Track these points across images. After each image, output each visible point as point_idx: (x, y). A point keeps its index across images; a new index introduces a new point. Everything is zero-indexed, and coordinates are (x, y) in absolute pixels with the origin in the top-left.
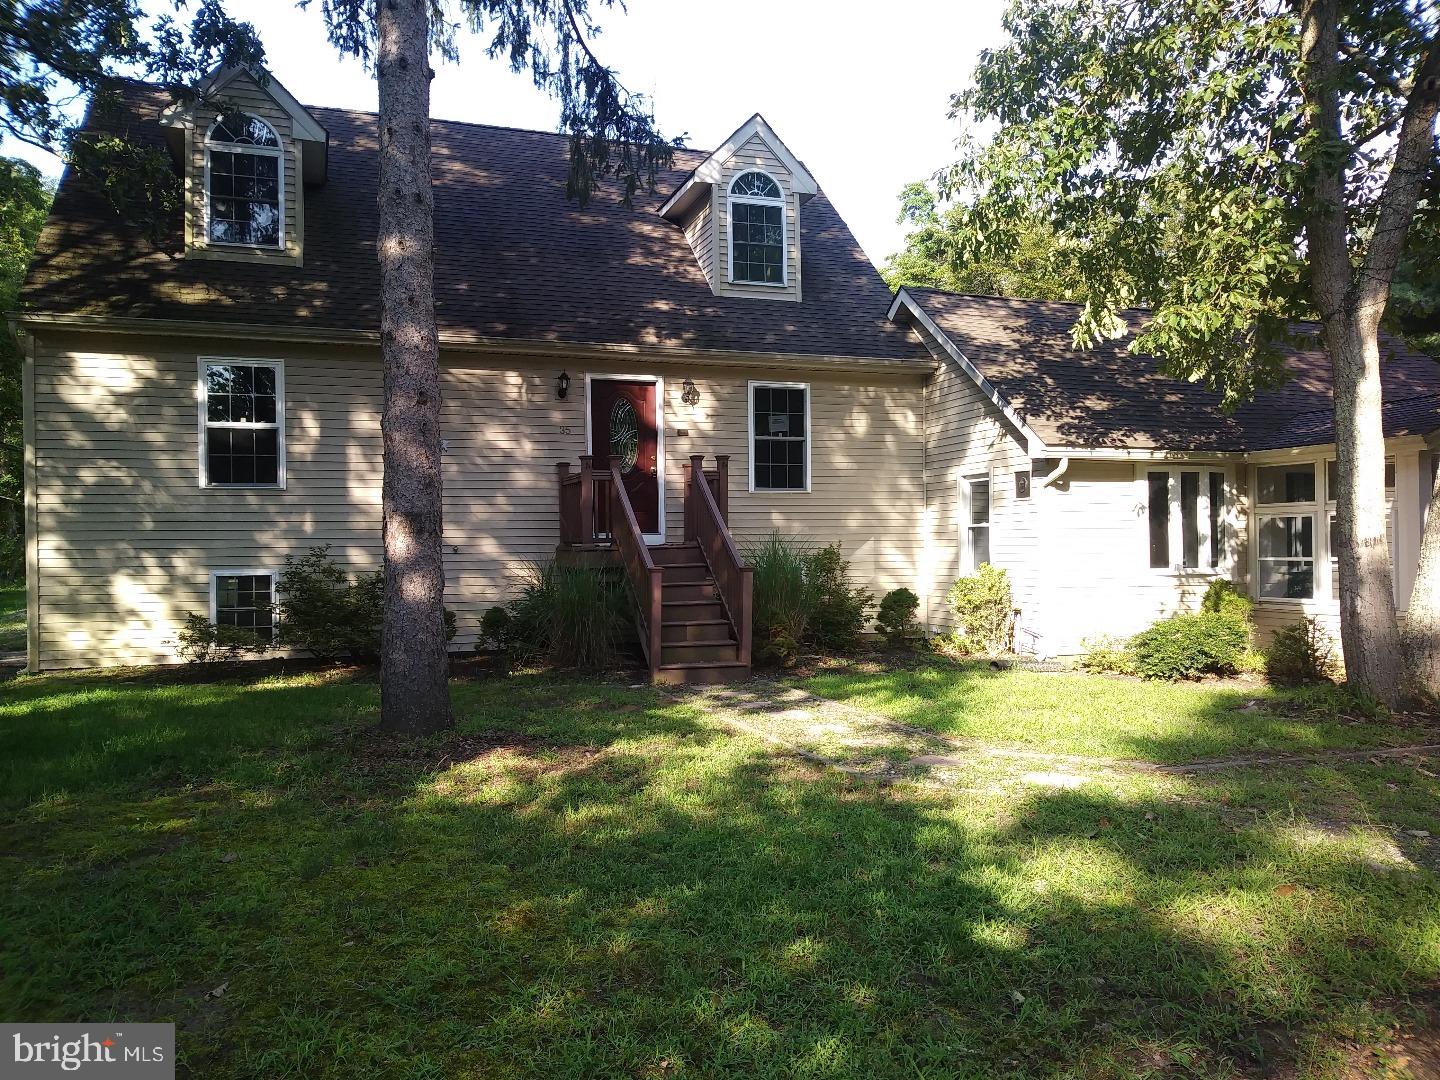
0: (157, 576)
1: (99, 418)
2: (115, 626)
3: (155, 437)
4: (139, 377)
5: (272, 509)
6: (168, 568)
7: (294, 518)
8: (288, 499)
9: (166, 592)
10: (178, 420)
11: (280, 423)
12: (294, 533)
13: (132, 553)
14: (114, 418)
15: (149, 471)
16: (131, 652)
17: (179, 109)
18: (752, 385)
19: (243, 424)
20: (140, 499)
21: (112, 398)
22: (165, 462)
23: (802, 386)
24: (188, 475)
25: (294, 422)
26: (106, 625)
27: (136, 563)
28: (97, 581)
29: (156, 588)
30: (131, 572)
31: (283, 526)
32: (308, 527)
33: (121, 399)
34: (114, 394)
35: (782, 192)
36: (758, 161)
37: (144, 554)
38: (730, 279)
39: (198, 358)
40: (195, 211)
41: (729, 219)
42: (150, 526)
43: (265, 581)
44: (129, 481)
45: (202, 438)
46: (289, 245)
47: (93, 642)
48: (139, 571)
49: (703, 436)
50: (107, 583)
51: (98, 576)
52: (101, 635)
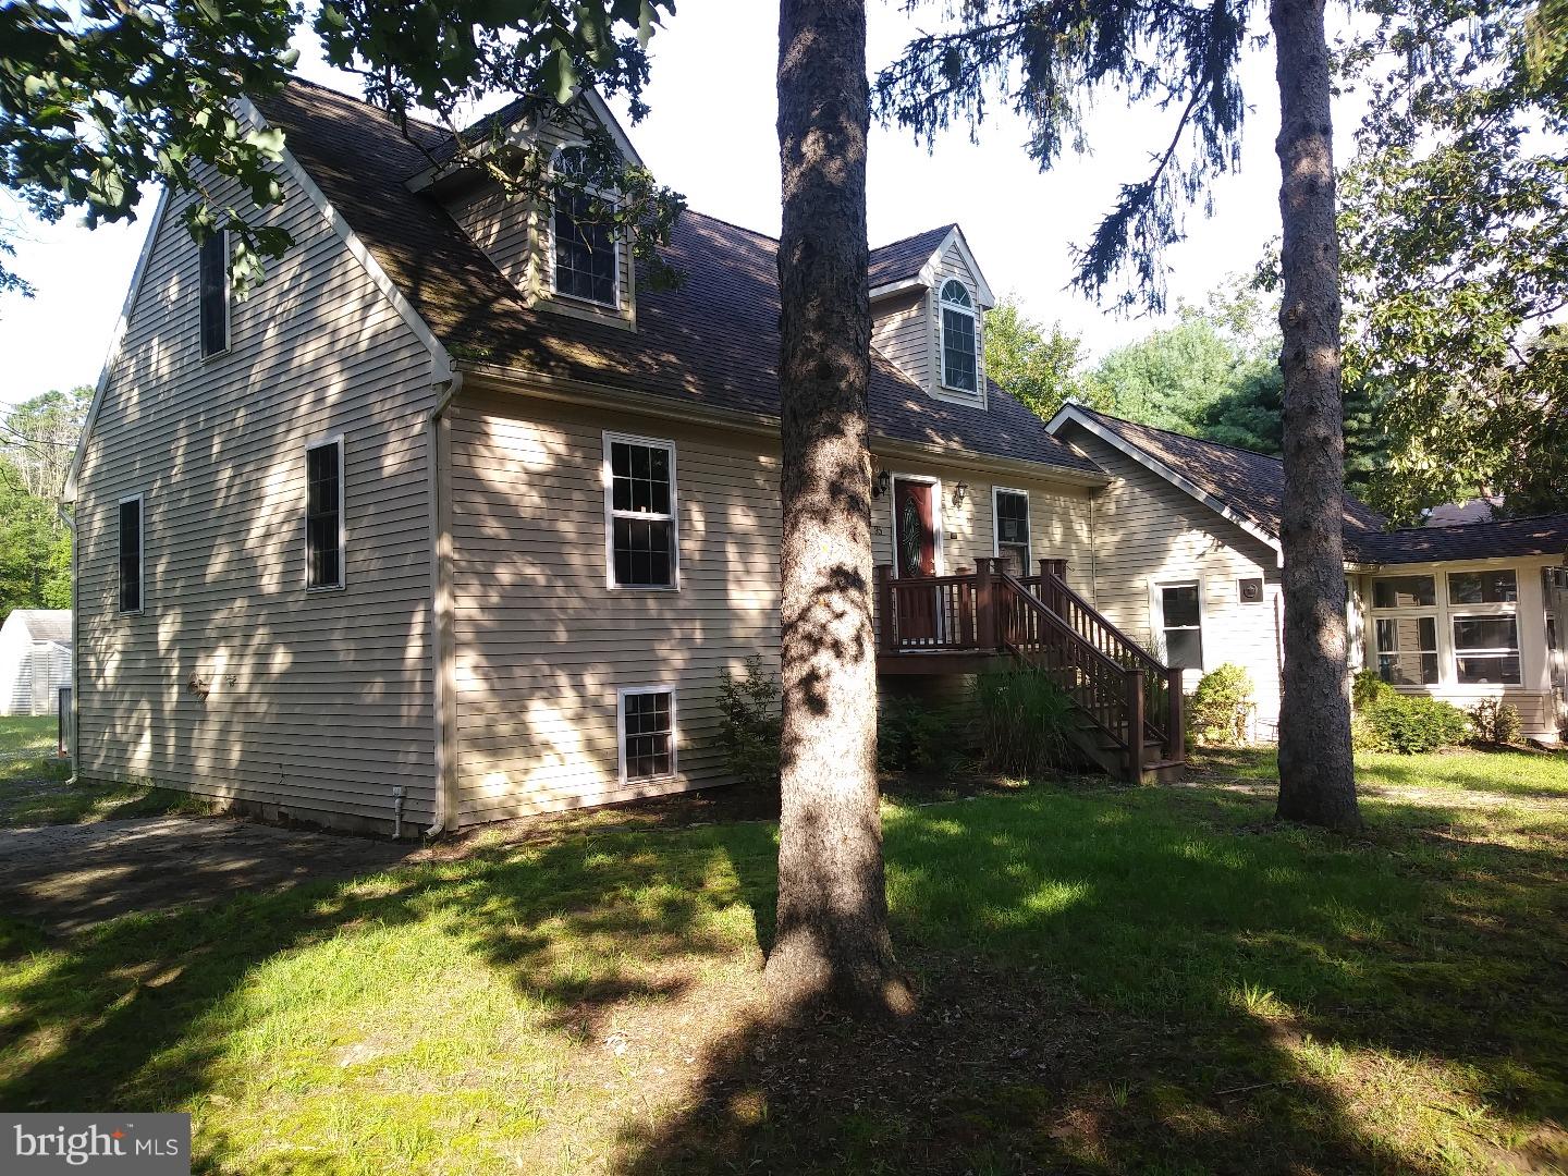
0: (569, 698)
1: (514, 500)
2: (533, 764)
3: (567, 528)
4: (551, 453)
5: (668, 615)
6: (579, 687)
7: (687, 625)
8: (682, 604)
9: (579, 718)
10: (585, 507)
11: (674, 515)
12: (687, 641)
13: (547, 671)
14: (527, 501)
15: (560, 569)
16: (546, 796)
17: (526, 128)
18: (995, 489)
19: (642, 515)
20: (553, 603)
21: (524, 476)
22: (576, 559)
23: (1025, 493)
24: (597, 575)
25: (685, 516)
26: (521, 764)
27: (550, 682)
28: (514, 706)
29: (569, 713)
30: (545, 694)
31: (678, 634)
32: (698, 635)
33: (535, 479)
34: (527, 472)
35: (973, 303)
36: (956, 270)
37: (559, 672)
38: (944, 384)
39: (604, 432)
40: (541, 252)
41: (941, 325)
42: (562, 636)
43: (663, 699)
44: (542, 580)
45: (609, 530)
46: (623, 306)
47: (511, 787)
48: (552, 694)
49: (967, 540)
50: (524, 709)
51: (513, 701)
52: (519, 777)
